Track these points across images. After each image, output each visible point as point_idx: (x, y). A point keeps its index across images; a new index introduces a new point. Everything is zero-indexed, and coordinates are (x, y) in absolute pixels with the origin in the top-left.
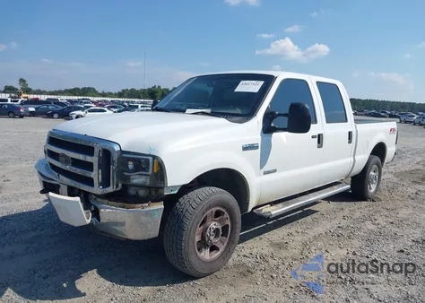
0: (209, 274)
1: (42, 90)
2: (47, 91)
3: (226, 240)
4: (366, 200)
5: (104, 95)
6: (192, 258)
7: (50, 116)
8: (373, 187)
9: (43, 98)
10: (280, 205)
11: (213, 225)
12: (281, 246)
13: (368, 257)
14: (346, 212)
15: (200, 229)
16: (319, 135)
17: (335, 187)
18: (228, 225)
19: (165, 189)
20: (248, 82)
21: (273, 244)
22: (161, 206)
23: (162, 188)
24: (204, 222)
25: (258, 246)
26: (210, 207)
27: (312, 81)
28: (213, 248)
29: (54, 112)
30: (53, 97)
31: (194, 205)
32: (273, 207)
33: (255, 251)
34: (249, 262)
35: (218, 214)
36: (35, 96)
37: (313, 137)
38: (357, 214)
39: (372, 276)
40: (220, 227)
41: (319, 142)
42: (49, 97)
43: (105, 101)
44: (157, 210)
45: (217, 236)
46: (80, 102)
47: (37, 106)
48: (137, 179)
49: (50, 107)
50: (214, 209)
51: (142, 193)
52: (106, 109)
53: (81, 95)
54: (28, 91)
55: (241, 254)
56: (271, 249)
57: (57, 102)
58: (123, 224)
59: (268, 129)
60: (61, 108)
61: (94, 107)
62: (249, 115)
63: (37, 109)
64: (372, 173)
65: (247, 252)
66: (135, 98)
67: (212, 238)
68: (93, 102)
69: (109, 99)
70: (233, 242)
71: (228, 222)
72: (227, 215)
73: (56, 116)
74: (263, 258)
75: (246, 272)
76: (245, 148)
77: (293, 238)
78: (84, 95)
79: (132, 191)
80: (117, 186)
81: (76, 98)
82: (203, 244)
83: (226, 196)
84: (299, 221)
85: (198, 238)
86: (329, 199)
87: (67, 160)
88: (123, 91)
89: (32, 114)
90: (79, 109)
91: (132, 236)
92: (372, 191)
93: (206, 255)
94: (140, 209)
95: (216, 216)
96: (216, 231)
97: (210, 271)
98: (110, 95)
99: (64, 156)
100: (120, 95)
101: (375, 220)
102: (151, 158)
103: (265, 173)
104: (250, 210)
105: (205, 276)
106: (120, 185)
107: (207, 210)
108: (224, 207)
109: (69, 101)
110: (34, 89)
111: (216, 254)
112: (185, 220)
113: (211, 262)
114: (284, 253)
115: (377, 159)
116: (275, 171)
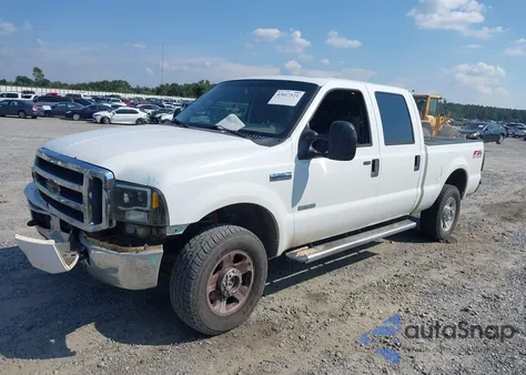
0: (224, 332)
1: (62, 82)
2: (69, 84)
3: (248, 289)
4: (437, 241)
5: (138, 91)
6: (202, 312)
7: (69, 117)
8: (449, 225)
9: (62, 93)
10: (320, 247)
11: (231, 272)
12: (319, 297)
13: (422, 316)
14: (410, 256)
15: (213, 277)
16: (374, 161)
17: (395, 225)
18: (250, 272)
19: (168, 229)
20: (285, 92)
21: (310, 295)
22: (159, 250)
23: (164, 227)
24: (219, 268)
25: (291, 297)
26: (227, 251)
27: (369, 92)
28: (231, 300)
29: (74, 112)
30: (74, 92)
31: (206, 248)
32: (312, 250)
33: (286, 303)
34: (276, 317)
35: (238, 258)
36: (53, 91)
37: (365, 163)
38: (424, 260)
39: (422, 340)
40: (240, 275)
41: (373, 170)
42: (71, 92)
43: (139, 99)
44: (155, 255)
45: (235, 285)
46: (107, 99)
47: (54, 104)
48: (135, 216)
49: (69, 106)
50: (233, 253)
51: (141, 232)
52: (138, 110)
53: (110, 91)
54: (45, 84)
55: (269, 307)
56: (307, 302)
57: (78, 99)
58: (116, 270)
59: (304, 155)
60: (82, 107)
61: (124, 106)
62: (282, 136)
63: (53, 107)
64: (447, 207)
65: (275, 305)
66: (176, 95)
67: (229, 287)
68: (124, 100)
69: (144, 97)
70: (257, 293)
71: (251, 269)
72: (249, 260)
73: (76, 117)
74: (294, 312)
75: (270, 330)
76: (274, 178)
77: (336, 287)
78: (114, 90)
79: (130, 230)
80: (111, 222)
81: (104, 94)
82: (218, 295)
83: (248, 236)
84: (348, 267)
85: (210, 288)
86: (392, 238)
87: (55, 188)
88: (162, 86)
89: (48, 114)
90: (106, 109)
91: (125, 285)
92: (446, 230)
93: (221, 308)
94: (134, 253)
95: (235, 262)
96: (235, 279)
97: (224, 328)
98: (146, 91)
99: (52, 182)
100: (159, 91)
101: (444, 268)
102: (149, 191)
103: (300, 209)
104: (279, 253)
105: (219, 333)
106: (114, 222)
107: (223, 254)
108: (245, 251)
109: (94, 97)
110: (52, 80)
111: (234, 308)
112: (194, 266)
113: (228, 317)
114: (321, 308)
115: (454, 189)
116: (313, 206)
